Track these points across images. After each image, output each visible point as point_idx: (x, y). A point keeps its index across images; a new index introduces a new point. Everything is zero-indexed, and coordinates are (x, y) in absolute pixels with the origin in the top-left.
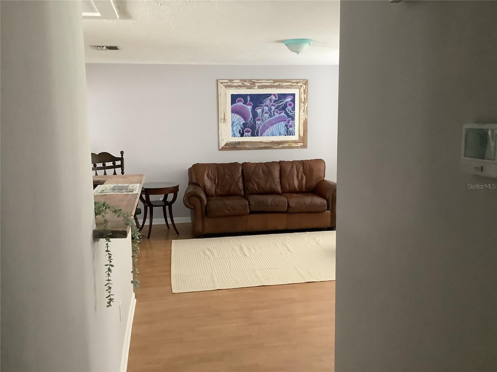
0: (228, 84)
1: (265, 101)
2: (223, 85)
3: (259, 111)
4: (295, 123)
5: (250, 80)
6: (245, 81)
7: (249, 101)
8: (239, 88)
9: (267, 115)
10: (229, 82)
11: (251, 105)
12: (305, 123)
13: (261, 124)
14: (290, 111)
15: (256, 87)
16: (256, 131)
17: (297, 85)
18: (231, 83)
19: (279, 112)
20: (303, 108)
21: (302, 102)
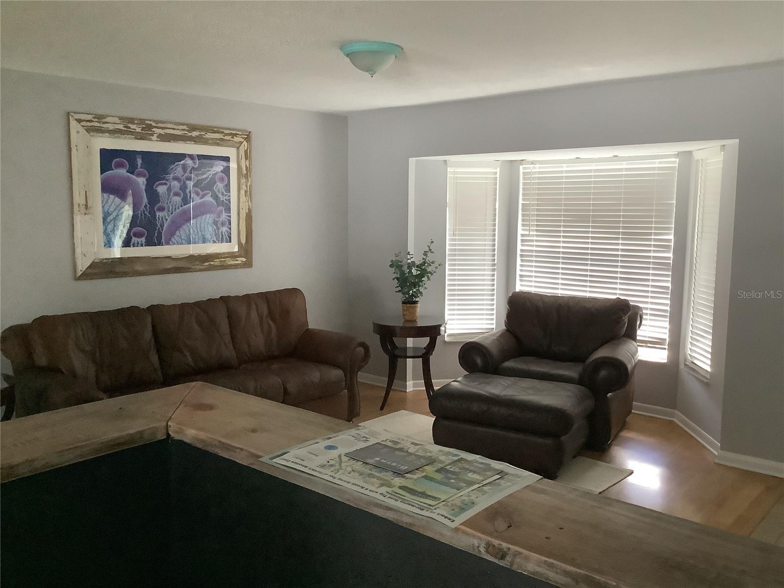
0: (92, 124)
1: (172, 168)
2: (83, 126)
3: (161, 189)
4: (230, 217)
5: (142, 121)
6: (131, 121)
7: (139, 167)
8: (119, 135)
9: (177, 199)
10: (96, 120)
11: (144, 176)
12: (249, 217)
13: (167, 217)
14: (221, 191)
15: (154, 138)
16: (156, 235)
17: (232, 139)
18: (99, 122)
19: (201, 193)
20: (244, 187)
21: (242, 174)
